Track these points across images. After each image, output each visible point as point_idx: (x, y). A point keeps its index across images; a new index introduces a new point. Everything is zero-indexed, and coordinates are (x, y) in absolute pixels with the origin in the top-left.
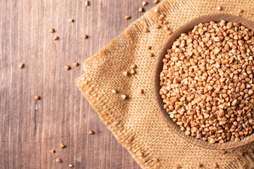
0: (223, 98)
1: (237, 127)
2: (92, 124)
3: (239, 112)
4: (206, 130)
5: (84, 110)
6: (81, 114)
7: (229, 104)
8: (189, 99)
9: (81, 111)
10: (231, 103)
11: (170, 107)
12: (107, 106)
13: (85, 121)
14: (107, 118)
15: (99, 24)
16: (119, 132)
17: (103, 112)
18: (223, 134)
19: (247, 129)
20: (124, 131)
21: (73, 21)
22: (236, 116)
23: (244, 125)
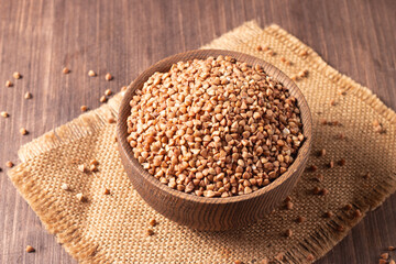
0: (217, 121)
1: (244, 168)
2: (31, 238)
3: (244, 142)
4: (198, 175)
5: (19, 221)
6: (14, 227)
7: (226, 129)
8: (168, 133)
9: (15, 222)
10: (230, 127)
11: (142, 154)
12: (54, 208)
13: (21, 236)
14: (54, 225)
15: (44, 118)
16: (73, 243)
17: (48, 215)
18: (225, 180)
19: (260, 175)
20: (80, 243)
21: (8, 116)
22: (240, 150)
23: (254, 168)
